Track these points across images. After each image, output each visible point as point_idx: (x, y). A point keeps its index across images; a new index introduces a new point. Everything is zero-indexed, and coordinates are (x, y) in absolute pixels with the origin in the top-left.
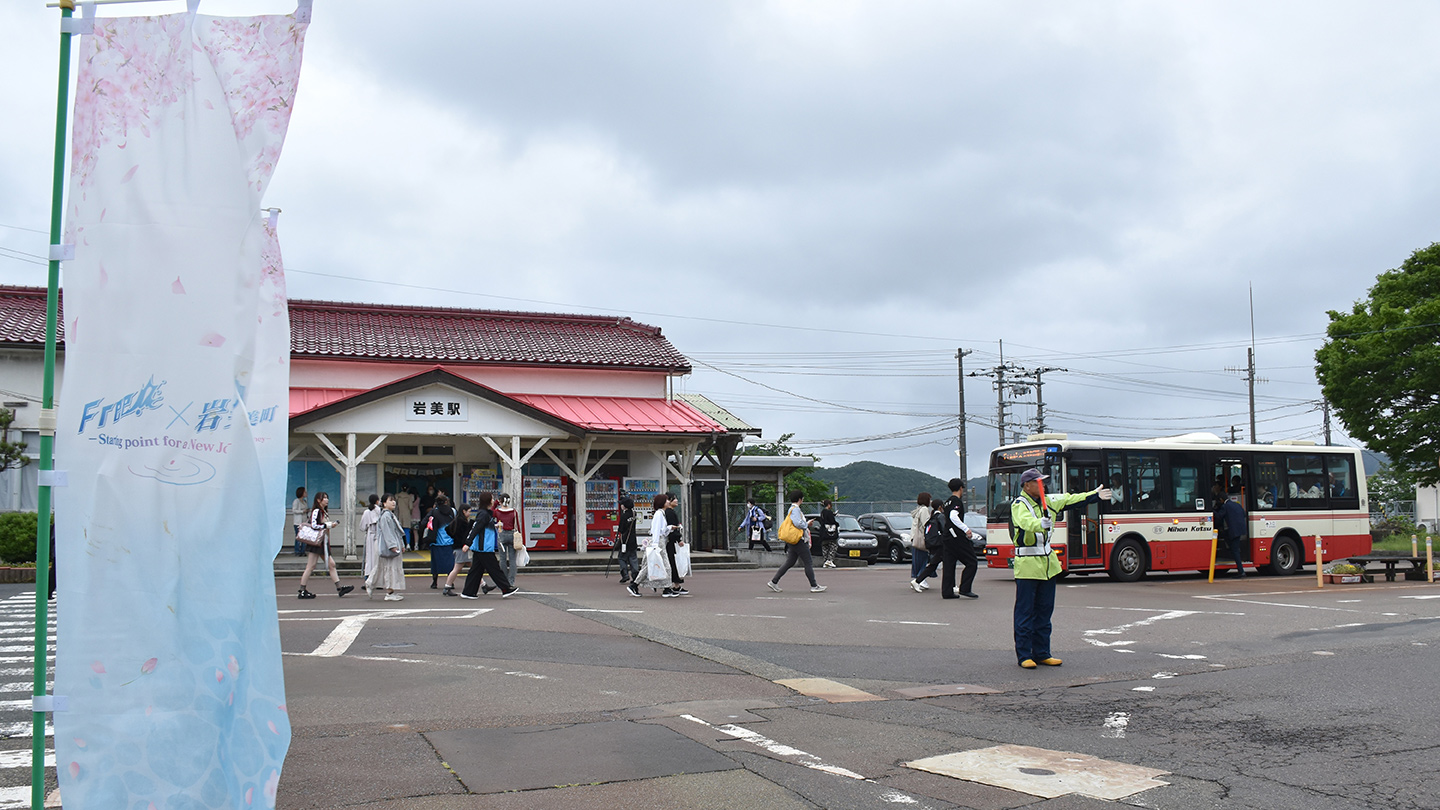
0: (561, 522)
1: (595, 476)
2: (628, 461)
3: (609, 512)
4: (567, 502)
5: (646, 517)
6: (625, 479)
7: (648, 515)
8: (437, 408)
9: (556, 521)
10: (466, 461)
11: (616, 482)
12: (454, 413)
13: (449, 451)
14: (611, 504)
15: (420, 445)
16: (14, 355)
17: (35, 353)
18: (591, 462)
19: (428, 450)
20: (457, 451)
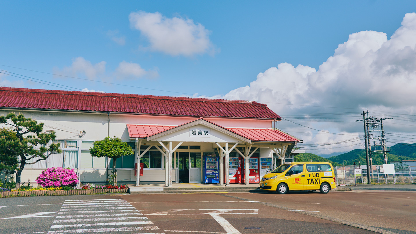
0: (239, 173)
1: (251, 157)
2: (260, 151)
3: (255, 170)
4: (241, 166)
5: (268, 172)
6: (260, 158)
7: (268, 171)
8: (200, 133)
9: (237, 173)
10: (204, 151)
11: (257, 159)
12: (206, 134)
13: (198, 147)
14: (256, 167)
15: (189, 145)
16: (50, 114)
17: (58, 113)
18: (251, 152)
19: (192, 147)
20: (201, 148)
